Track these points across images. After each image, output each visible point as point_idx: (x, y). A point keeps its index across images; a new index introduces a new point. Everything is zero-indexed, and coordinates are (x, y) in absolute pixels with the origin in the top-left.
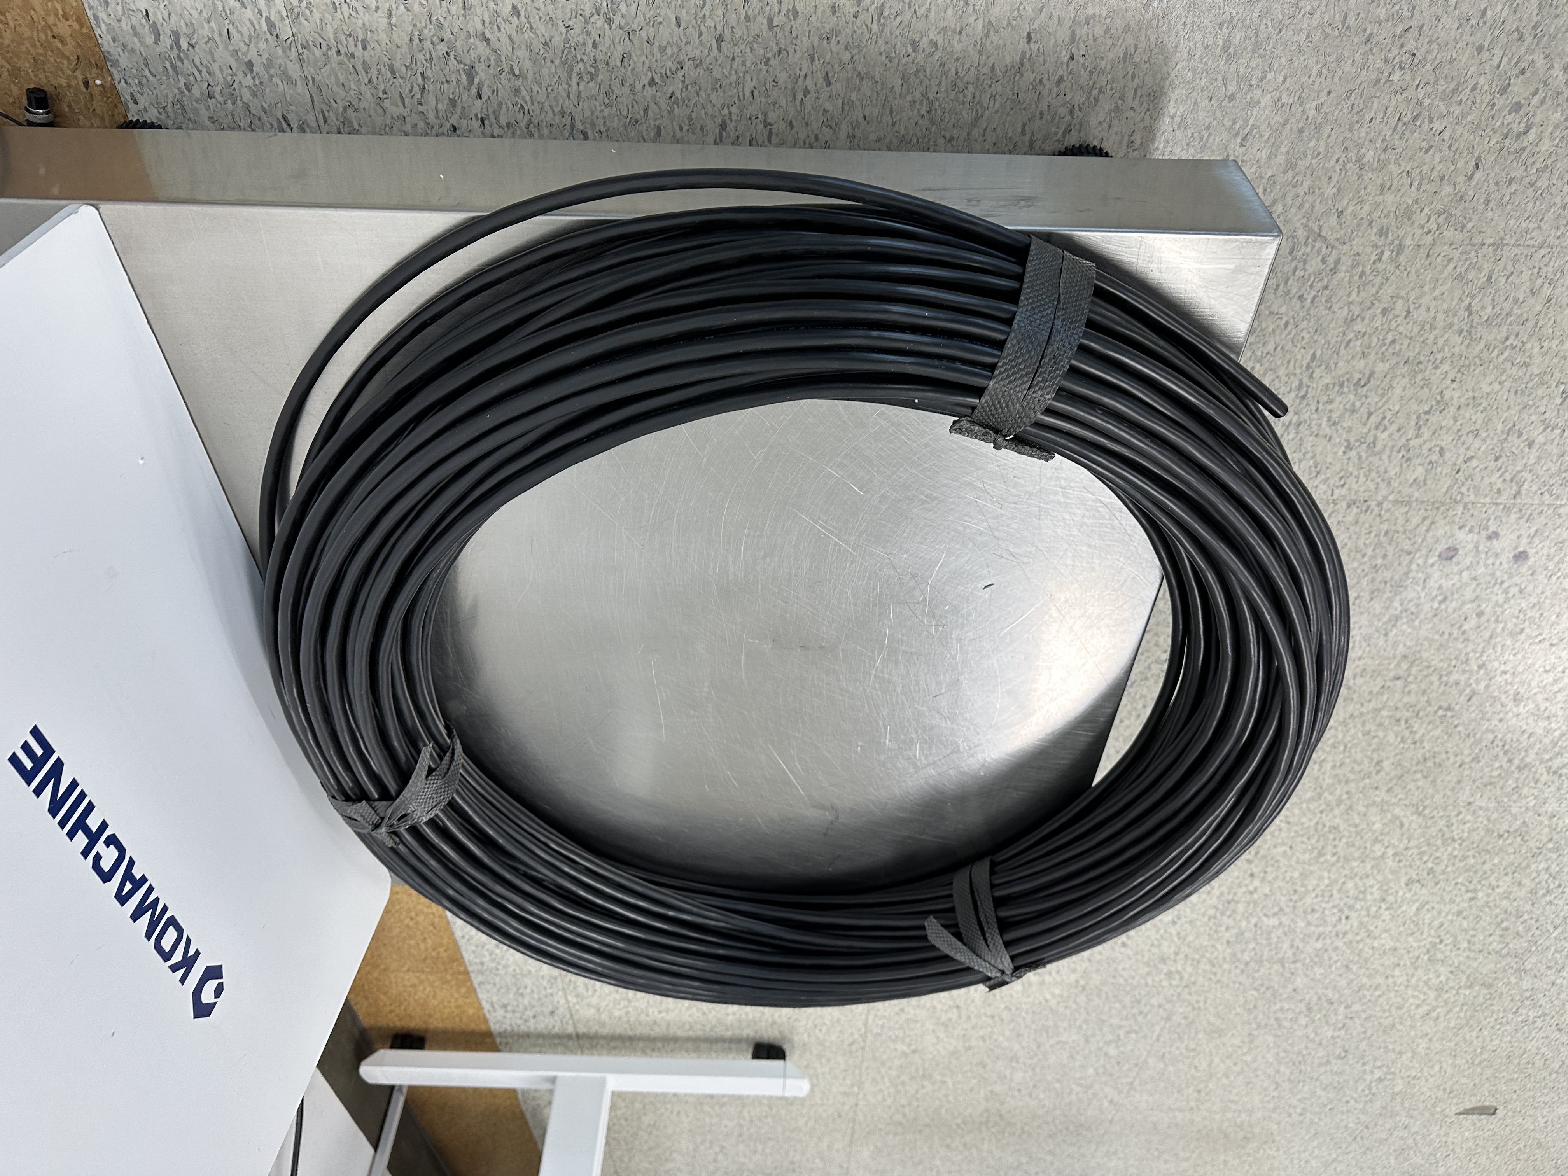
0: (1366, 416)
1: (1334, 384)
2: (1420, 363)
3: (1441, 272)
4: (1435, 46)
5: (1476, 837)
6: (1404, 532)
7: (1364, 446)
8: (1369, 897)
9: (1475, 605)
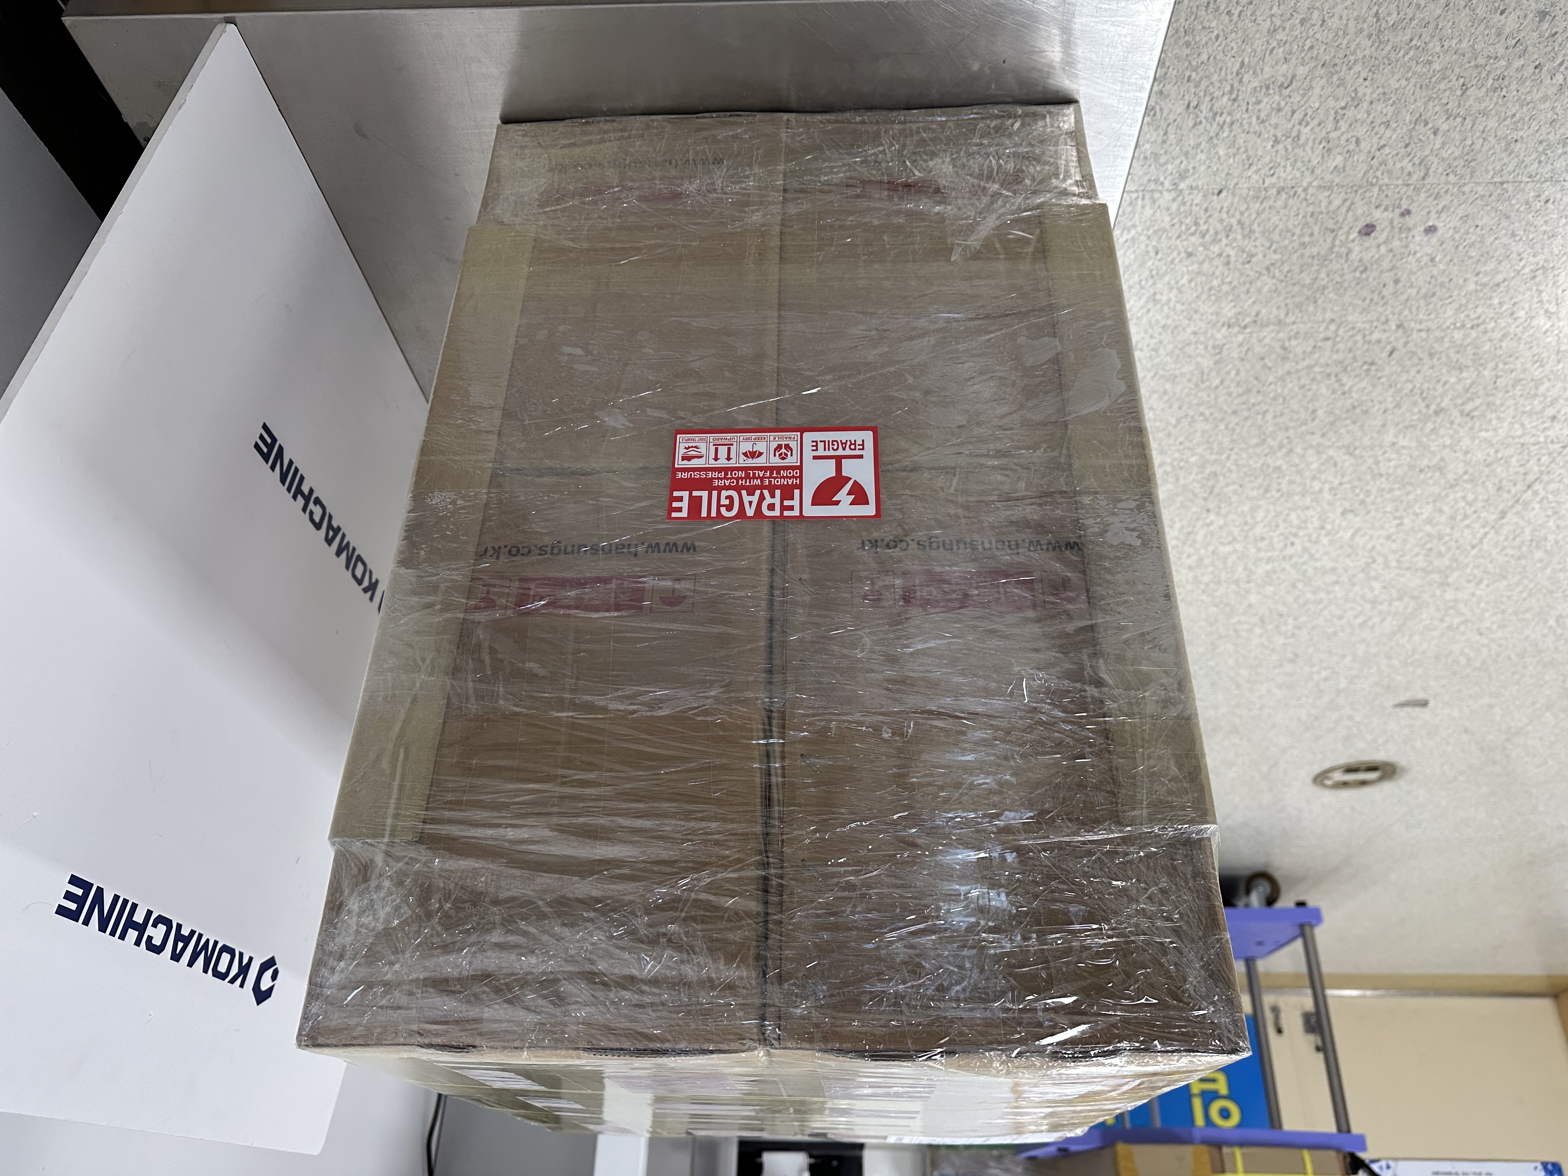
1: (1261, 88)
2: (1336, 65)
6: (1328, 213)
7: (1290, 140)
8: (1310, 525)
9: (1392, 274)
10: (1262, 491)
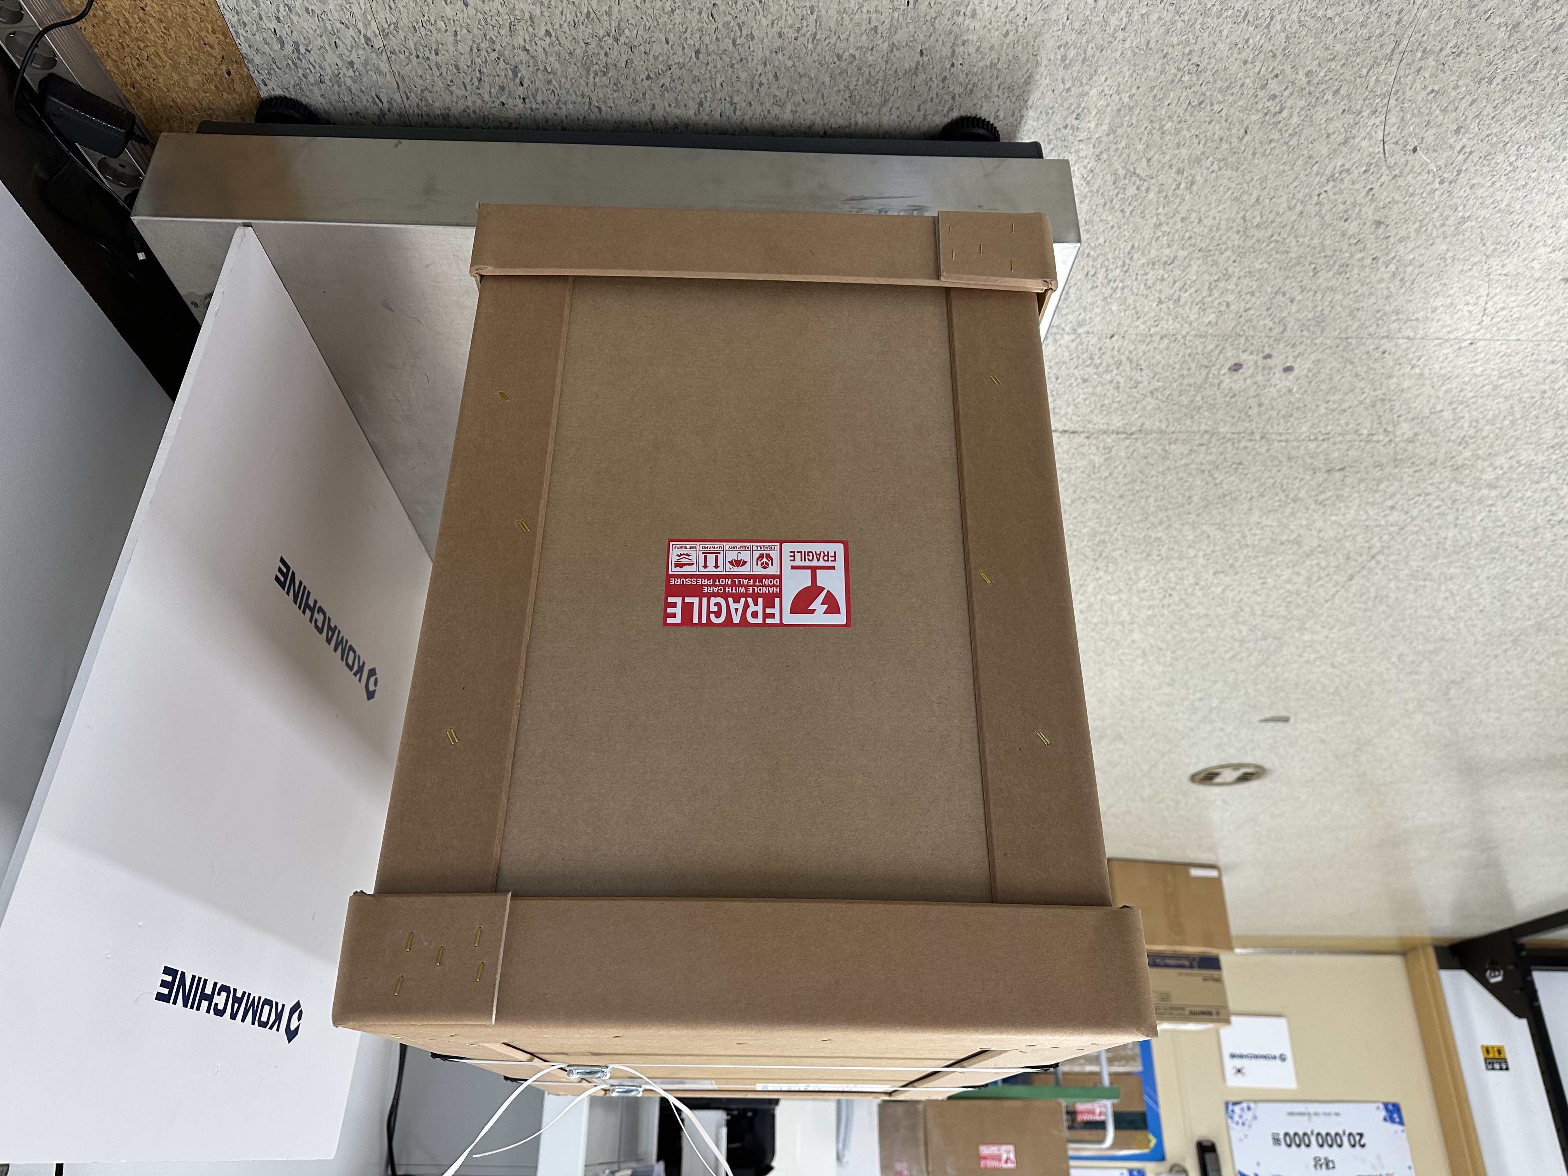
0: (1172, 282)
1: (1148, 264)
2: (1210, 250)
3: (1222, 196)
4: (1213, 60)
5: (1264, 544)
6: (1203, 354)
7: (1172, 302)
8: (1186, 582)
9: (1257, 399)
10: (1144, 555)
